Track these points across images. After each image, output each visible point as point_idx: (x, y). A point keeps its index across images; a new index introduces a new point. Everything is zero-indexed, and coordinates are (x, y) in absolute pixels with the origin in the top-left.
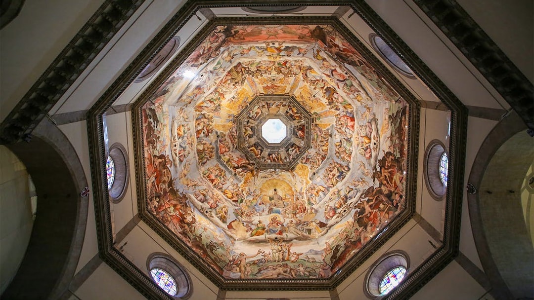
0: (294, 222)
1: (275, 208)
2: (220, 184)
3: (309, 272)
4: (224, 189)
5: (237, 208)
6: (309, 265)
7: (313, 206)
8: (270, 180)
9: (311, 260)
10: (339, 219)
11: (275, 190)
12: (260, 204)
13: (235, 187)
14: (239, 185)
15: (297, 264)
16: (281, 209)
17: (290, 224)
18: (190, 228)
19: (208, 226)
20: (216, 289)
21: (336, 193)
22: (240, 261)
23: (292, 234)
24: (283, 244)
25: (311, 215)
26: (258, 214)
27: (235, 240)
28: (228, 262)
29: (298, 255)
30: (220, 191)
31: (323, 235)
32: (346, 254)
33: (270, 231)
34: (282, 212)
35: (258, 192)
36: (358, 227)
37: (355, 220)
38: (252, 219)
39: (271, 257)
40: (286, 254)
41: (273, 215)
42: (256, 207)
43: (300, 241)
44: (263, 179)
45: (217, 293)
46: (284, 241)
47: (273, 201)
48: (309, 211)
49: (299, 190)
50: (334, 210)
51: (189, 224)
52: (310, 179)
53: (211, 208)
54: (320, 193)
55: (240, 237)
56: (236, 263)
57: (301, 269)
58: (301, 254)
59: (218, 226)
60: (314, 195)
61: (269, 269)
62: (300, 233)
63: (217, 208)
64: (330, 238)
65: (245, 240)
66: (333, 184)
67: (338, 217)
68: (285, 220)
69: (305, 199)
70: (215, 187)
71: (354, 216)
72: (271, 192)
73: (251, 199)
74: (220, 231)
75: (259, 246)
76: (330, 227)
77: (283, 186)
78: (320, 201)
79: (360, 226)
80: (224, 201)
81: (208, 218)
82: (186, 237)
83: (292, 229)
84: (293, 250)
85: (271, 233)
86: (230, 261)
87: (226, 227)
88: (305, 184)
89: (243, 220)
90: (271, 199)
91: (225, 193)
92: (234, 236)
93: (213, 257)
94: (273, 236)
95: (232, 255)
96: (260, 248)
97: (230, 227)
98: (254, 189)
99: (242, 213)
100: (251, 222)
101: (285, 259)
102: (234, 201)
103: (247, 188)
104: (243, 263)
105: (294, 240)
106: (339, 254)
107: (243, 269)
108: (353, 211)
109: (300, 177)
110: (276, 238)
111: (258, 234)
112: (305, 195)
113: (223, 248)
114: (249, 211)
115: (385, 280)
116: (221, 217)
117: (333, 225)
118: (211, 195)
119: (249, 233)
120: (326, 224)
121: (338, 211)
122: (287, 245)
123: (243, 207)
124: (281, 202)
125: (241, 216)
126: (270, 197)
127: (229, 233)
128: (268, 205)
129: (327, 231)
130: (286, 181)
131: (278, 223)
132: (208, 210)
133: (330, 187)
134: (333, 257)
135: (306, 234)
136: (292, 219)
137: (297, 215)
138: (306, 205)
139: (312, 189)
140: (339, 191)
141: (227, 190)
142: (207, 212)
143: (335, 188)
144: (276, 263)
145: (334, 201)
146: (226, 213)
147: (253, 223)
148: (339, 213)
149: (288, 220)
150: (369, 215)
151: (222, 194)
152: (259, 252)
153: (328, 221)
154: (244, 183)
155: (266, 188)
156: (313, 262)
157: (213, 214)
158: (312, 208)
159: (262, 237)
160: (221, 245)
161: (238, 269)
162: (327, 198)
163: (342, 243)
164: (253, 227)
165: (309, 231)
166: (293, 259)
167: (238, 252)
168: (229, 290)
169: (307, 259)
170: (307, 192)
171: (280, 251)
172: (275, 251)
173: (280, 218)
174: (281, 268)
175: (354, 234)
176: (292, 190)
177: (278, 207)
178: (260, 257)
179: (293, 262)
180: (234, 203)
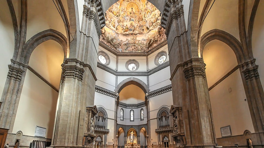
0: (138, 25)
1: (132, 18)
2: (111, 9)
3: (141, 48)
4: (112, 11)
5: (118, 19)
6: (141, 45)
7: (146, 19)
8: (130, 3)
9: (142, 43)
10: (153, 28)
11: (132, 9)
12: (126, 16)
13: (117, 9)
14: (118, 7)
15: (138, 45)
16: (134, 19)
17: (137, 27)
18: (105, 35)
19: (110, 31)
20: (115, 56)
21: (154, 15)
22: (121, 44)
23: (137, 31)
24: (134, 36)
25: (144, 23)
26: (126, 21)
27: (119, 34)
28: (117, 44)
29: (139, 41)
30: (111, 12)
31: (147, 33)
32: (152, 44)
33: (130, 30)
34: (134, 21)
35: (125, 10)
36: (158, 35)
37: (158, 31)
38: (124, 24)
39: (130, 42)
40: (135, 40)
41: (131, 22)
42: (125, 18)
43: (140, 35)
44: (127, 2)
45: (116, 58)
46: (134, 35)
47: (131, 14)
48: (144, 20)
49: (141, 9)
50: (153, 23)
51: (104, 34)
52: (146, 4)
53: (109, 23)
54: (149, 13)
55: (120, 32)
56: (120, 44)
57: (139, 47)
58: (140, 41)
59: (113, 30)
60: (146, 13)
61: (130, 47)
62: (140, 31)
63: (112, 21)
64: (149, 35)
65: (122, 34)
66: (154, 10)
67: (153, 27)
68: (136, 24)
69: (143, 14)
70: (109, 11)
71: (158, 29)
72: (130, 10)
73: (123, 13)
74: (114, 32)
75: (126, 37)
76: (150, 30)
77: (135, 7)
78: (148, 17)
79: (159, 35)
80: (113, 17)
81: (109, 28)
82: (104, 40)
83: (137, 29)
84: (138, 39)
85: (131, 31)
86: (118, 44)
87: (115, 30)
88: (143, 6)
89: (121, 24)
90: (131, 13)
91: (113, 13)
92: (118, 32)
93: (113, 44)
94: (131, 32)
95: (118, 41)
96: (127, 38)
97: (117, 29)
98: (124, 8)
99: (120, 21)
100: (123, 25)
101: (135, 43)
102: (117, 16)
103: (121, 8)
104: (122, 45)
105: (138, 34)
106: (151, 43)
107: (122, 47)
108: (159, 26)
109: (142, 2)
110: (132, 33)
111: (126, 31)
112: (143, 12)
113: (115, 39)
114: (122, 20)
115: (160, 58)
116: (113, 26)
117: (151, 30)
118: (109, 16)
119: (123, 31)
120: (149, 29)
121: (154, 24)
122: (136, 36)
123: (120, 18)
124: (134, 15)
125: (120, 23)
126: (130, 12)
127: (116, 32)
128: (129, 16)
129: (149, 31)
130: (136, 3)
131: (133, 26)
132: (109, 24)
133: (153, 11)
134: (149, 44)
135: (142, 31)
136: (138, 24)
137: (140, 22)
138: (143, 17)
139: (146, 10)
140: (155, 15)
141: (114, 11)
142: (108, 25)
143: (154, 12)
144: (132, 45)
145: (153, 19)
146: (115, 23)
147: (124, 26)
148: (154, 26)
149: (136, 25)
150: (162, 31)
151: (112, 14)
152: (127, 40)
153: (149, 27)
154: (120, 6)
155: (129, 7)
156: (143, 44)
157: (111, 25)
158: (145, 20)
159: (127, 33)
160: (115, 38)
161: (121, 47)
162: (150, 17)
163: (153, 39)
164: (125, 28)
165: (143, 30)
166: (137, 43)
167: (120, 39)
168: (119, 56)
169: (141, 43)
170: (144, 11)
171: (133, 39)
172: (131, 39)
173: (134, 24)
174: (133, 47)
175: (156, 37)
176: (138, 9)
177: (133, 18)
178: (127, 42)
179: (137, 44)
180: (117, 17)
